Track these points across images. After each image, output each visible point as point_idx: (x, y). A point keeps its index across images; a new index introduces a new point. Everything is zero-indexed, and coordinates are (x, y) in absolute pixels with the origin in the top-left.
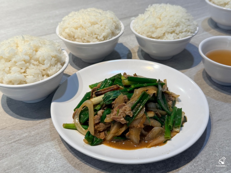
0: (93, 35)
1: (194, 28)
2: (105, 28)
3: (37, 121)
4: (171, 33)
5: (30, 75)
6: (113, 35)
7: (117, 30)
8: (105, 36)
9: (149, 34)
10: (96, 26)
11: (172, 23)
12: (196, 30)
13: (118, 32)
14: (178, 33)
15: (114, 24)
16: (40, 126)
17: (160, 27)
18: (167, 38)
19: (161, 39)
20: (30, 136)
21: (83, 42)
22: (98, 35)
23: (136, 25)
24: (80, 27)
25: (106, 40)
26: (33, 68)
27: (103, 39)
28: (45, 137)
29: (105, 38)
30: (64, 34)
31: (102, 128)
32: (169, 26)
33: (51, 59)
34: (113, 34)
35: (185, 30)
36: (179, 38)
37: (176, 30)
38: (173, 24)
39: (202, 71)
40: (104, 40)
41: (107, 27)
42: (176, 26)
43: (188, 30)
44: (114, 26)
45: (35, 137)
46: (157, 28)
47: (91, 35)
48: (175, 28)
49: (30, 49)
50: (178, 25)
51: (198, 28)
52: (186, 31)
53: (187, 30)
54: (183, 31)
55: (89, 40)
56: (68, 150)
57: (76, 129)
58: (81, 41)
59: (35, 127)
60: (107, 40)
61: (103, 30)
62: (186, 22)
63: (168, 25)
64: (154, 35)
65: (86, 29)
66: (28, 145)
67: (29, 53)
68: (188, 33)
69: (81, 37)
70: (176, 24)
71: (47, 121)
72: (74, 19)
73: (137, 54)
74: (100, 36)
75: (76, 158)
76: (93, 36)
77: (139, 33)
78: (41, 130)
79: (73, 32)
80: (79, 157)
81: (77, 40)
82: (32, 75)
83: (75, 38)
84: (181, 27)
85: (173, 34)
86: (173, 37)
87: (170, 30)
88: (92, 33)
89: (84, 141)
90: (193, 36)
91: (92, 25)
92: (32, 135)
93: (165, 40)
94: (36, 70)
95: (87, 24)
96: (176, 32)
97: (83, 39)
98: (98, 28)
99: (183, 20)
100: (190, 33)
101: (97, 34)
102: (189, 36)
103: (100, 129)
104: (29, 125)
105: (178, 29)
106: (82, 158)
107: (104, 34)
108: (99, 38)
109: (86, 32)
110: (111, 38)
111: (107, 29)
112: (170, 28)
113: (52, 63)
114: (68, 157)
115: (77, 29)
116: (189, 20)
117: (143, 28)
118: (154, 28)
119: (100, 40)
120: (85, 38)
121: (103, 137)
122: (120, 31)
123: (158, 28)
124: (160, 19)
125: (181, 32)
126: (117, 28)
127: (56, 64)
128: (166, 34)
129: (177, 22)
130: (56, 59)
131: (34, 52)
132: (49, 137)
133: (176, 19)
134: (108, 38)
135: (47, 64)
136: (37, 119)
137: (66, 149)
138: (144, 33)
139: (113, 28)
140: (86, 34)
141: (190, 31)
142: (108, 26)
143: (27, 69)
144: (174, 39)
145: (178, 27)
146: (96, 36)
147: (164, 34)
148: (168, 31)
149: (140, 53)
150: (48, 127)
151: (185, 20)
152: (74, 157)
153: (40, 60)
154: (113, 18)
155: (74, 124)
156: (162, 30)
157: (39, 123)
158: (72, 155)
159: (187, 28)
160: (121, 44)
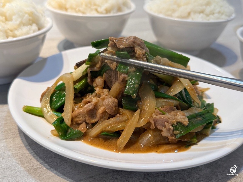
22: (98, 6)
27: (105, 12)
29: (108, 11)
31: (81, 119)
33: (24, 16)
56: (24, 147)
57: (42, 116)
75: (34, 160)
76: (92, 7)
80: (40, 158)
81: (70, 11)
83: (67, 8)
88: (90, 3)
89: (51, 132)
103: (79, 119)
106: (44, 161)
113: (24, 21)
114: (22, 156)
121: (84, 129)
130: (31, 18)
134: (112, 12)
135: (15, 21)
137: (22, 145)
146: (95, 7)
152: (32, 157)
155: (41, 108)
158: (30, 154)
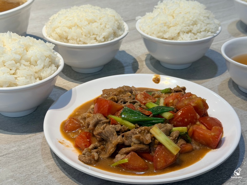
0: (90, 35)
1: (215, 27)
2: (105, 26)
3: (26, 135)
4: (187, 33)
5: (22, 77)
6: (115, 36)
7: (119, 31)
8: (106, 37)
9: (161, 34)
10: (95, 25)
11: (187, 21)
12: (218, 30)
13: (120, 33)
14: (196, 32)
15: (117, 22)
16: (30, 140)
17: (173, 26)
18: (182, 38)
19: (174, 40)
20: (20, 150)
21: (78, 44)
22: (97, 35)
23: (144, 25)
24: (74, 26)
25: (106, 41)
26: (25, 69)
27: (103, 40)
28: (38, 151)
29: (105, 39)
30: (54, 34)
32: (184, 25)
33: (45, 59)
34: (115, 34)
35: (203, 29)
36: (197, 39)
37: (192, 29)
38: (189, 22)
39: (228, 80)
40: (105, 41)
41: (107, 26)
42: (193, 25)
43: (208, 29)
44: (116, 25)
45: (26, 151)
46: (169, 27)
47: (89, 36)
48: (192, 27)
49: (20, 47)
50: (195, 23)
51: (220, 28)
52: (205, 31)
53: (206, 29)
54: (202, 30)
55: (86, 41)
58: (76, 42)
59: (24, 141)
60: (108, 41)
61: (103, 30)
62: (205, 20)
63: (183, 23)
64: (166, 36)
65: (82, 29)
66: (19, 158)
67: (19, 52)
68: (208, 32)
69: (76, 38)
70: (192, 22)
71: (39, 135)
72: (67, 16)
73: (144, 63)
74: (99, 37)
76: (91, 37)
77: (148, 34)
78: (32, 144)
79: (65, 32)
81: (71, 41)
82: (24, 76)
83: (68, 39)
84: (199, 25)
85: (190, 34)
86: (190, 37)
87: (186, 29)
88: (89, 33)
90: (214, 37)
91: (89, 23)
92: (22, 149)
93: (180, 40)
94: (28, 71)
95: (83, 22)
96: (193, 31)
97: (78, 40)
98: (97, 27)
99: (202, 18)
100: (210, 32)
101: (96, 33)
102: (209, 36)
104: (17, 140)
105: (195, 29)
107: (104, 34)
108: (98, 38)
109: (82, 31)
110: (113, 39)
111: (108, 28)
112: (185, 26)
113: (46, 64)
115: (71, 28)
116: (208, 18)
117: (152, 27)
118: (166, 27)
119: (101, 41)
120: (81, 39)
122: (124, 32)
123: (171, 27)
124: (173, 16)
125: (199, 31)
126: (120, 28)
127: (50, 65)
128: (181, 34)
129: (194, 20)
130: (50, 60)
131: (25, 51)
132: (44, 151)
133: (192, 17)
134: (110, 39)
135: (40, 65)
136: (25, 134)
138: (153, 33)
139: (115, 28)
140: (82, 35)
141: (210, 30)
142: (109, 25)
143: (18, 70)
144: (191, 40)
145: (195, 25)
146: (94, 36)
147: (179, 33)
148: (183, 30)
149: (149, 62)
150: (40, 141)
151: (204, 17)
153: (32, 60)
154: (114, 16)
156: (175, 30)
157: (29, 137)
159: (206, 27)
160: (123, 52)
